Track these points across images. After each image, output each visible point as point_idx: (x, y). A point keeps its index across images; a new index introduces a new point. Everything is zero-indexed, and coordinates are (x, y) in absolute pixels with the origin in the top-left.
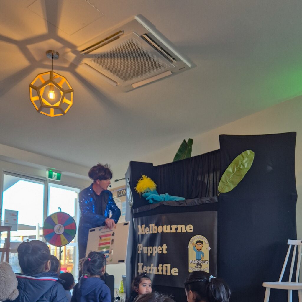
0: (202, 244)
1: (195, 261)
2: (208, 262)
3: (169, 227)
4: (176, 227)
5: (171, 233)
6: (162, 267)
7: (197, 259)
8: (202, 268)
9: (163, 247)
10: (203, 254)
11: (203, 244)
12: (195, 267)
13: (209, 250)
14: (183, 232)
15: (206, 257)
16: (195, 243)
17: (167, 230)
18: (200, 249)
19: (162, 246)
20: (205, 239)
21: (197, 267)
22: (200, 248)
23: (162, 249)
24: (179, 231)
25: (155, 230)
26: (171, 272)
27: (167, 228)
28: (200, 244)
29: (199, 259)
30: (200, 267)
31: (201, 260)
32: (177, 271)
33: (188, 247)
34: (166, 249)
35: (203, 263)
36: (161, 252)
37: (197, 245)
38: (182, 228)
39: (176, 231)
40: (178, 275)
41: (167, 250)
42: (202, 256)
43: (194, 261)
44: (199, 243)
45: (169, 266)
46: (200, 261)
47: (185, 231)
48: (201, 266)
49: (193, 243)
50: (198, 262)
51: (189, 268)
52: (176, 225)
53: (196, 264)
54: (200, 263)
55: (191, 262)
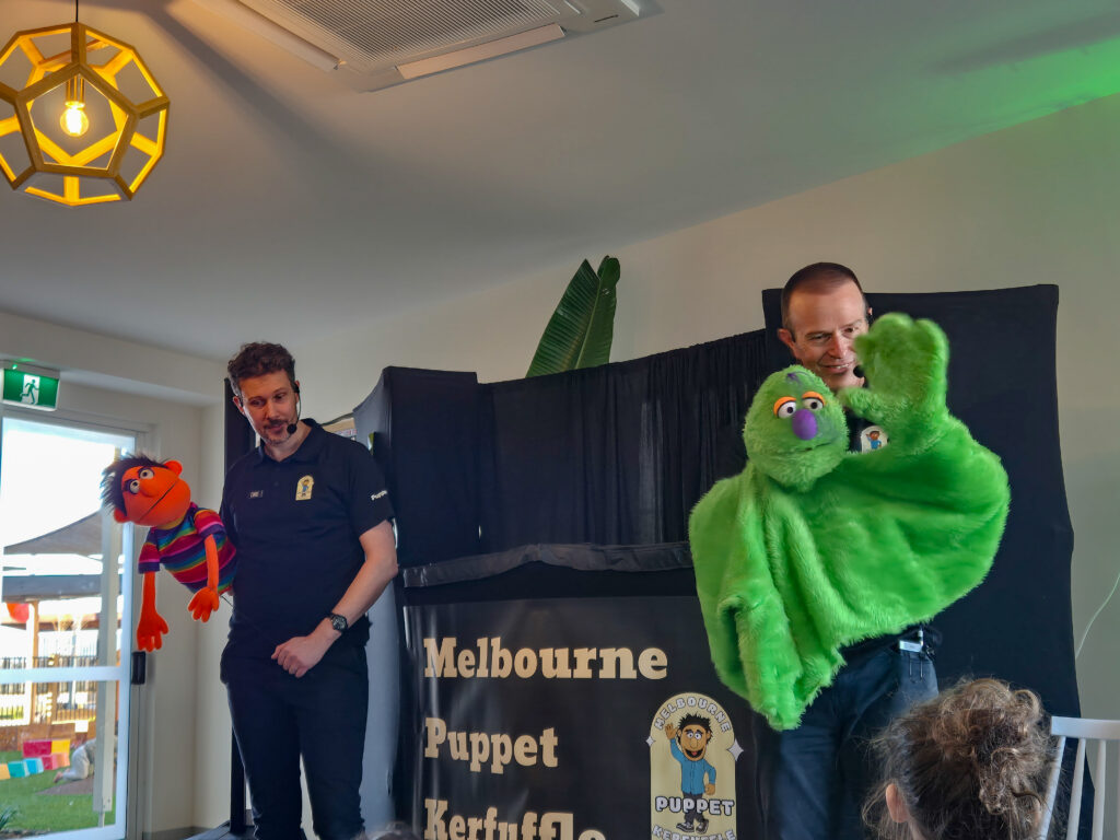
0: (708, 729)
1: (678, 801)
2: (734, 809)
3: (563, 654)
4: (595, 658)
6: (537, 825)
7: (688, 791)
9: (541, 738)
10: (712, 772)
11: (712, 728)
12: (680, 826)
13: (736, 757)
16: (676, 724)
17: (555, 667)
18: (699, 753)
19: (537, 736)
20: (720, 708)
21: (688, 825)
22: (699, 749)
23: (540, 748)
24: (607, 672)
25: (502, 663)
27: (555, 659)
28: (699, 732)
29: (696, 792)
30: (698, 829)
31: (705, 796)
34: (556, 748)
35: (713, 811)
36: (533, 761)
37: (684, 733)
38: (618, 660)
39: (596, 674)
41: (557, 751)
42: (706, 780)
43: (672, 801)
44: (695, 727)
45: (566, 819)
46: (699, 802)
47: (633, 675)
48: (704, 821)
49: (669, 727)
50: (689, 804)
51: (654, 829)
52: (594, 649)
53: (682, 815)
54: (698, 811)
55: (663, 806)
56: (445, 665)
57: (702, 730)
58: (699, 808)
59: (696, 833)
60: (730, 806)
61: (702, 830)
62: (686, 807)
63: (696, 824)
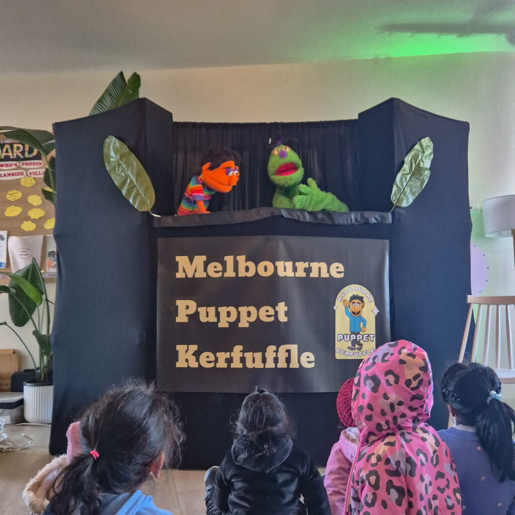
0: (363, 302)
1: (348, 336)
2: (375, 338)
3: (289, 265)
4: (307, 267)
5: (295, 277)
6: (277, 351)
7: (353, 331)
9: (277, 307)
10: (364, 321)
12: (349, 348)
13: (376, 314)
14: (322, 276)
16: (348, 299)
17: (285, 271)
18: (359, 313)
19: (274, 306)
20: (368, 292)
21: (353, 347)
22: (358, 311)
23: (276, 313)
24: (314, 274)
25: (247, 269)
26: (299, 362)
27: (285, 268)
28: (358, 303)
29: (356, 331)
30: (357, 349)
31: (361, 333)
32: (312, 357)
33: (335, 308)
34: (286, 312)
35: (364, 340)
36: (272, 319)
37: (352, 304)
38: (320, 268)
39: (308, 274)
40: (314, 367)
41: (287, 314)
42: (362, 326)
43: (345, 336)
44: (356, 301)
45: (294, 348)
46: (358, 336)
47: (327, 276)
48: (361, 345)
49: (345, 301)
50: (353, 337)
51: (337, 350)
52: (307, 263)
53: (350, 342)
54: (358, 340)
55: (341, 339)
56: (196, 271)
57: (360, 302)
58: (358, 339)
59: (356, 351)
60: (373, 337)
61: (360, 349)
62: (352, 338)
63: (357, 346)
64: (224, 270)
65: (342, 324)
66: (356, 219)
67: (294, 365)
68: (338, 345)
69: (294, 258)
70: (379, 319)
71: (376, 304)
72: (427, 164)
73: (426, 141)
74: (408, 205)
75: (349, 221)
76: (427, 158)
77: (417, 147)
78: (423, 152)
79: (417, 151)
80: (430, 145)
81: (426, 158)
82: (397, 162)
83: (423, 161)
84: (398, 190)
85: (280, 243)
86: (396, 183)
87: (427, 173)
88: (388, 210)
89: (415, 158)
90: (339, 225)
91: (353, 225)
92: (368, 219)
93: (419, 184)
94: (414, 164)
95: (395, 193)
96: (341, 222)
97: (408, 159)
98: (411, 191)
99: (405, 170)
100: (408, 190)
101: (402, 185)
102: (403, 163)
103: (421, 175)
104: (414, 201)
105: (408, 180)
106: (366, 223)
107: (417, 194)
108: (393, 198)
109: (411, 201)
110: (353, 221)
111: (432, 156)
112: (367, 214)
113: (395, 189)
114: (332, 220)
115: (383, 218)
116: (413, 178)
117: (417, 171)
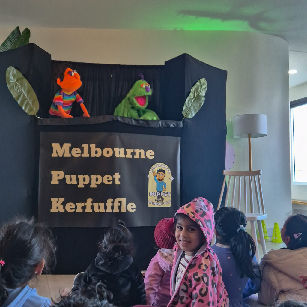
0: (164, 173)
1: (156, 193)
2: (171, 194)
3: (122, 150)
4: (133, 152)
7: (158, 190)
8: (163, 202)
10: (165, 185)
11: (166, 173)
12: (156, 200)
13: (172, 181)
14: (141, 158)
15: (169, 189)
16: (156, 172)
17: (119, 154)
18: (162, 179)
20: (168, 167)
21: (158, 200)
22: (162, 178)
23: (114, 179)
24: (137, 156)
25: (96, 152)
26: (126, 208)
27: (119, 152)
28: (162, 174)
29: (161, 191)
30: (161, 201)
31: (163, 191)
32: (134, 206)
33: (148, 176)
34: (119, 179)
36: (111, 183)
37: (158, 174)
38: (140, 153)
39: (133, 156)
40: (135, 212)
41: (120, 180)
42: (164, 187)
43: (154, 193)
44: (161, 173)
45: (124, 200)
46: (161, 193)
47: (144, 157)
48: (163, 198)
49: (154, 172)
50: (159, 194)
51: (149, 202)
52: (133, 149)
53: (157, 197)
55: (151, 195)
56: (64, 153)
57: (163, 173)
58: (161, 195)
59: (160, 202)
60: (170, 194)
61: (162, 201)
62: (158, 195)
63: (160, 199)
64: (82, 153)
65: (152, 186)
66: (162, 125)
67: (123, 210)
68: (149, 198)
69: (125, 146)
70: (174, 183)
71: (172, 175)
72: (203, 94)
73: (203, 80)
74: (192, 117)
75: (158, 125)
76: (204, 90)
77: (198, 83)
78: (201, 87)
79: (198, 86)
80: (205, 83)
81: (202, 90)
82: (186, 91)
83: (201, 92)
84: (186, 108)
85: (117, 137)
86: (185, 104)
87: (203, 99)
88: (181, 120)
89: (197, 89)
90: (152, 128)
91: (160, 128)
92: (169, 125)
93: (198, 105)
94: (196, 93)
95: (185, 110)
96: (153, 126)
97: (193, 90)
98: (194, 109)
99: (191, 97)
100: (192, 108)
101: (189, 105)
102: (190, 92)
103: (200, 100)
104: (196, 115)
105: (192, 102)
106: (168, 127)
107: (197, 111)
108: (184, 113)
109: (194, 115)
110: (160, 126)
111: (206, 89)
112: (169, 122)
113: (185, 107)
114: (148, 124)
115: (178, 124)
116: (195, 102)
117: (198, 98)
